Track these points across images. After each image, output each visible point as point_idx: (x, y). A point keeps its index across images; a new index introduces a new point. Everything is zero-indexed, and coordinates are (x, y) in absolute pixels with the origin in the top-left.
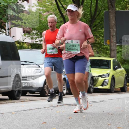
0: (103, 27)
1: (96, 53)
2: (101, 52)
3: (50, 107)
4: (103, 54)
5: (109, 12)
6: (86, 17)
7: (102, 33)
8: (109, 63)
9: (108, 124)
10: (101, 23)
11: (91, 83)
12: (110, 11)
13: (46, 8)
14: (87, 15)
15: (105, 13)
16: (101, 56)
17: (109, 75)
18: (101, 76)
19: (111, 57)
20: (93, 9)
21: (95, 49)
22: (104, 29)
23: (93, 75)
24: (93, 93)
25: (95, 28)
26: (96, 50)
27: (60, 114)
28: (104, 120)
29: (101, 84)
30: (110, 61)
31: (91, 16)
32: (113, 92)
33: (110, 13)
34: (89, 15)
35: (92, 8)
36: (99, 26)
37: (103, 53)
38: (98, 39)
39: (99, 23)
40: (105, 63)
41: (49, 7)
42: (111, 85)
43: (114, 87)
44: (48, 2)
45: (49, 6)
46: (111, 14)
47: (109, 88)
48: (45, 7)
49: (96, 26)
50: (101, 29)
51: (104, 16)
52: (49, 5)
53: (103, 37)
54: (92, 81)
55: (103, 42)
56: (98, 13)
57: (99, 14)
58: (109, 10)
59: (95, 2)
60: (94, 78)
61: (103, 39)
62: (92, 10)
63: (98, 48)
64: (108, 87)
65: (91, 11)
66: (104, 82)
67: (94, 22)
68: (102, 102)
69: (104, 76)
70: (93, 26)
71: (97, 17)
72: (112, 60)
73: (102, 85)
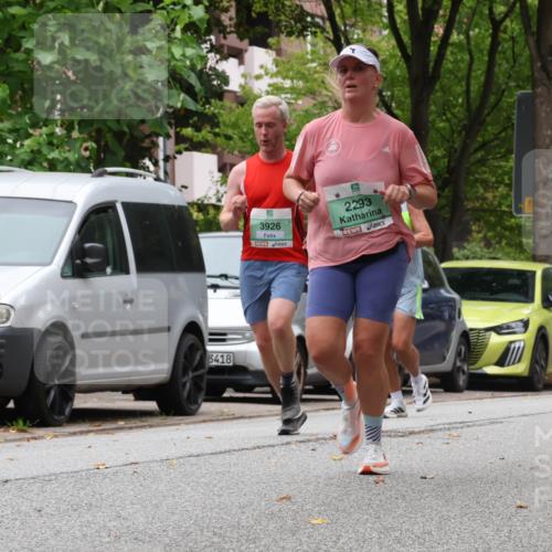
0: (510, 152)
1: (482, 244)
2: (499, 242)
3: (309, 441)
4: (507, 250)
5: (533, 97)
6: (449, 115)
7: (505, 173)
8: (530, 280)
9: (519, 503)
10: (503, 134)
11: (459, 354)
12: (539, 90)
13: (307, 82)
14: (455, 106)
15: (521, 100)
16: (499, 255)
17: (526, 324)
18: (498, 330)
19: (535, 259)
20: (475, 87)
21: (479, 232)
22: (513, 156)
23: (470, 325)
24: (466, 392)
25: (479, 155)
26: (481, 235)
27: (342, 466)
28: (505, 488)
29: (495, 359)
30: (534, 273)
31: (468, 109)
32: (540, 386)
33: (538, 101)
34: (462, 105)
35: (473, 82)
36: (495, 147)
37: (509, 245)
38: (489, 195)
39: (496, 137)
40: (516, 281)
41: (315, 80)
42: (534, 361)
43: (544, 368)
44: (313, 61)
45: (316, 76)
46: (542, 103)
47: (526, 374)
48: (303, 77)
49: (483, 145)
50: (505, 157)
51: (515, 111)
52: (316, 72)
53: (509, 186)
54: (463, 349)
55: (510, 206)
56: (492, 99)
57: (496, 104)
58: (533, 88)
59: (486, 58)
60: (472, 336)
61: (508, 195)
62: (472, 88)
63: (491, 227)
64: (520, 368)
65: (468, 91)
66: (507, 350)
67: (479, 131)
68: (499, 425)
69: (508, 327)
70: (476, 145)
71: (489, 114)
72: (538, 269)
73: (501, 362)
